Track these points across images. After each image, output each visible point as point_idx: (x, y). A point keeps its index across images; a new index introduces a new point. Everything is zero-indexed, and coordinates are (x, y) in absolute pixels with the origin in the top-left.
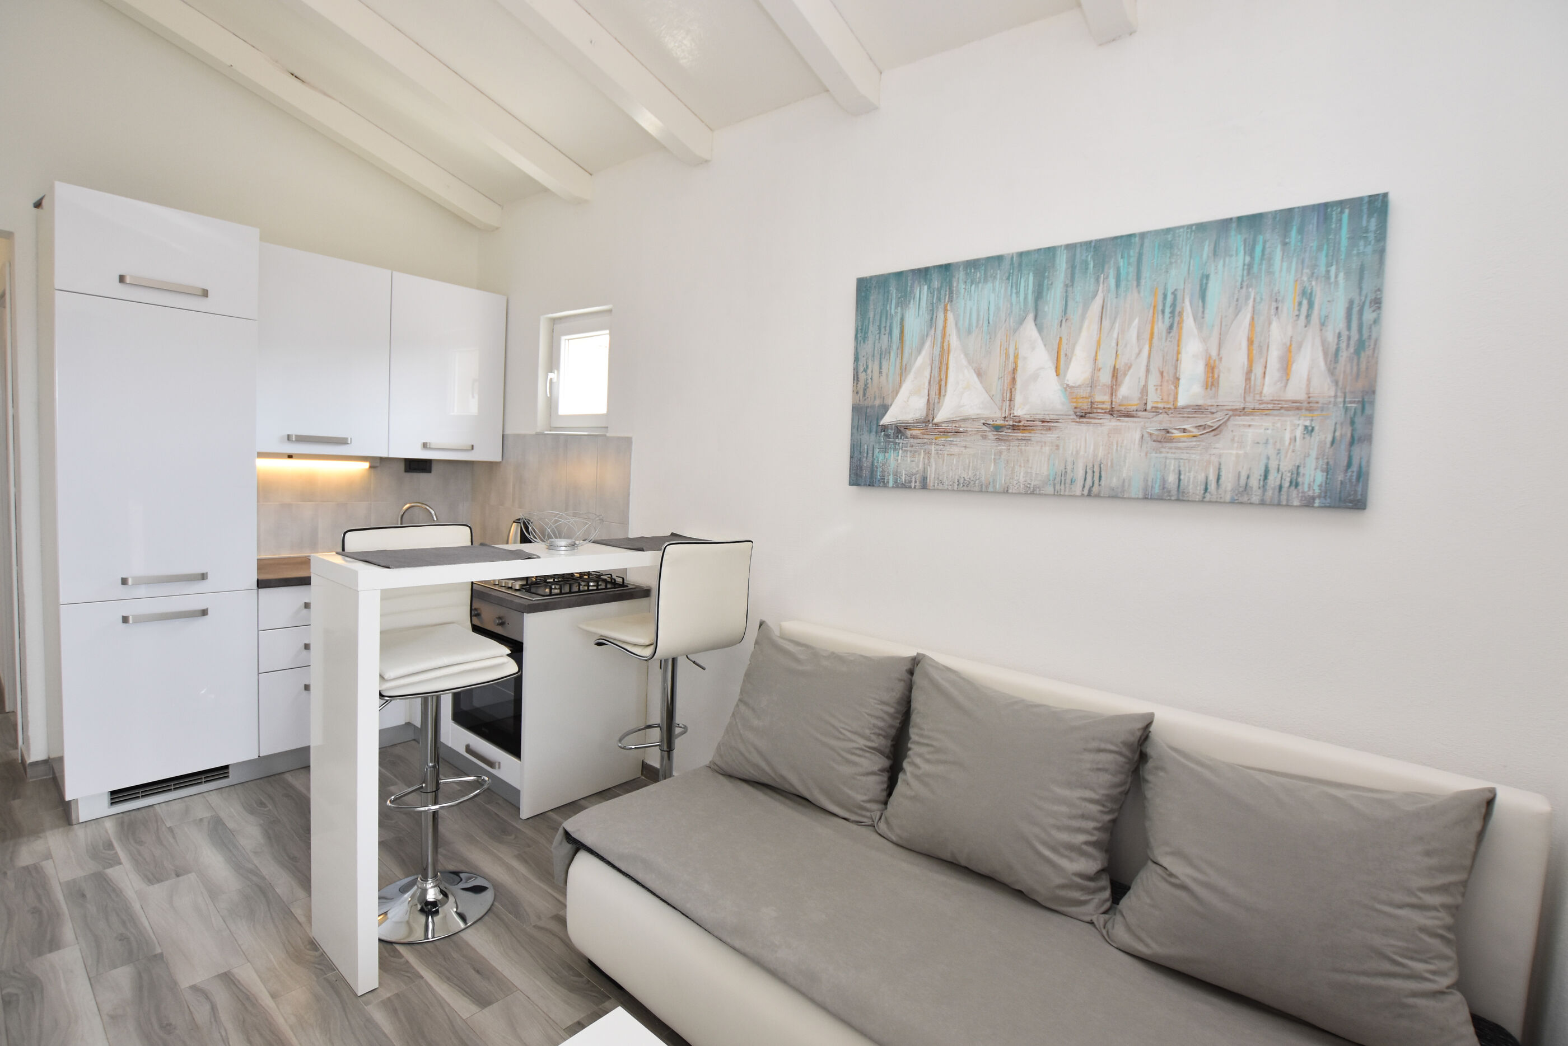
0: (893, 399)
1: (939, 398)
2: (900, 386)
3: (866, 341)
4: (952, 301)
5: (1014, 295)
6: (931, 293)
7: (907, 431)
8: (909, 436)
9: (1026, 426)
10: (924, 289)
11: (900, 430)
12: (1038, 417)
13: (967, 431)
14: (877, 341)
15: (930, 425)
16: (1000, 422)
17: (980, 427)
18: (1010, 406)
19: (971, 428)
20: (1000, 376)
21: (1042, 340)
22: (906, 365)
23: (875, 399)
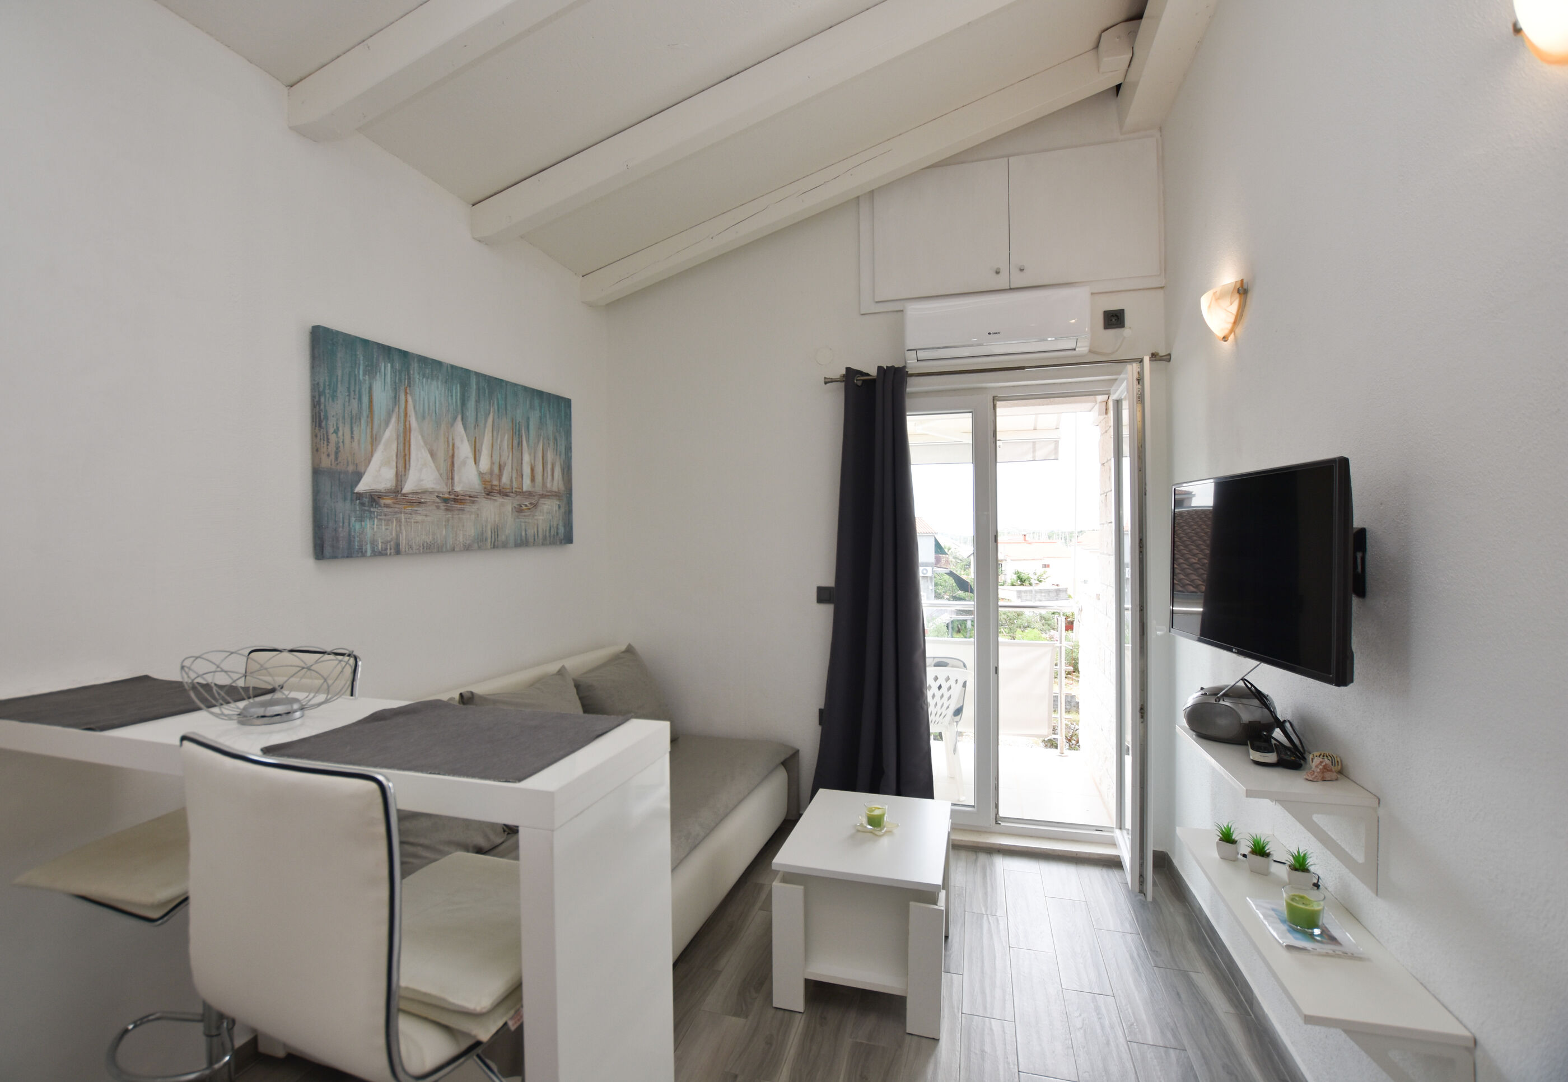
0: (366, 467)
1: (405, 471)
2: (372, 456)
4: (410, 386)
5: (450, 398)
6: (394, 372)
7: (380, 499)
8: (383, 505)
9: (461, 500)
10: (387, 366)
11: (374, 498)
12: (467, 493)
14: (347, 404)
15: (400, 495)
16: (447, 496)
18: (451, 483)
20: (445, 459)
21: (466, 436)
22: (376, 435)
23: (348, 465)
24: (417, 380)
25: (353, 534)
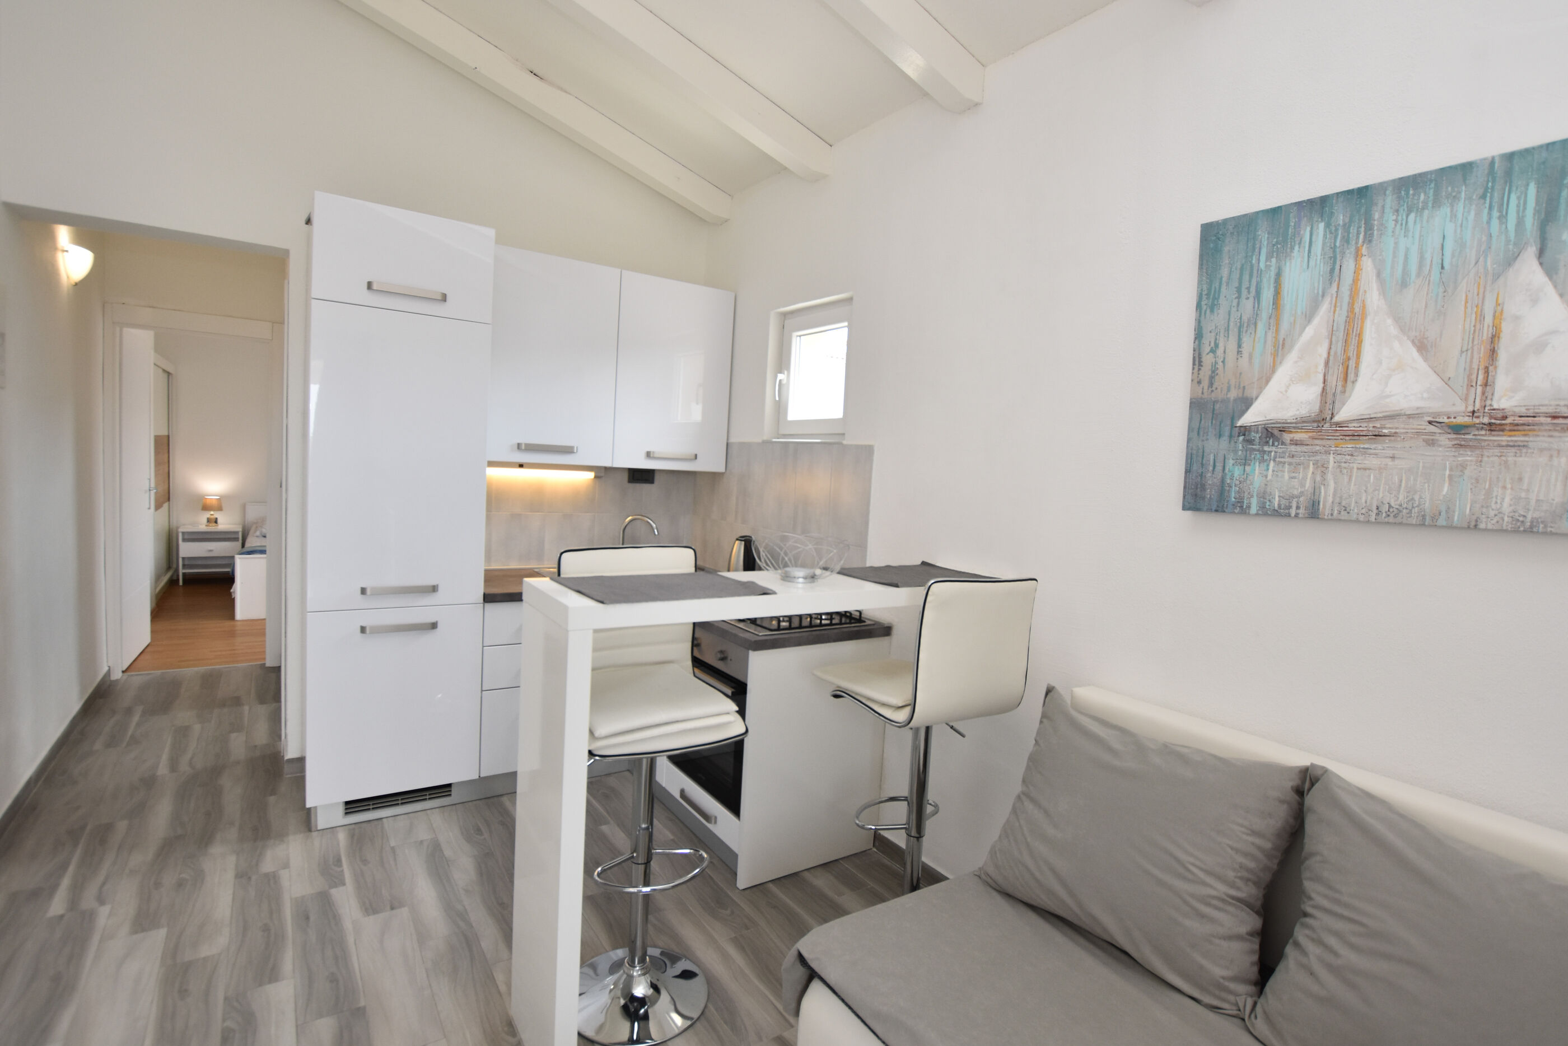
0: (1261, 389)
1: (1344, 386)
2: (1273, 370)
3: (1215, 310)
4: (1370, 241)
5: (1495, 223)
6: (1331, 233)
7: (1284, 433)
8: (1288, 442)
9: (1517, 425)
10: (1318, 228)
11: (1272, 433)
12: (1543, 409)
13: (1396, 433)
14: (1234, 309)
15: (1327, 425)
16: (1461, 420)
17: (1423, 427)
18: (1483, 393)
19: (1404, 428)
20: (1465, 349)
21: (1555, 287)
22: (1284, 339)
23: (1229, 390)
24: (1391, 224)
25: (1228, 481)
